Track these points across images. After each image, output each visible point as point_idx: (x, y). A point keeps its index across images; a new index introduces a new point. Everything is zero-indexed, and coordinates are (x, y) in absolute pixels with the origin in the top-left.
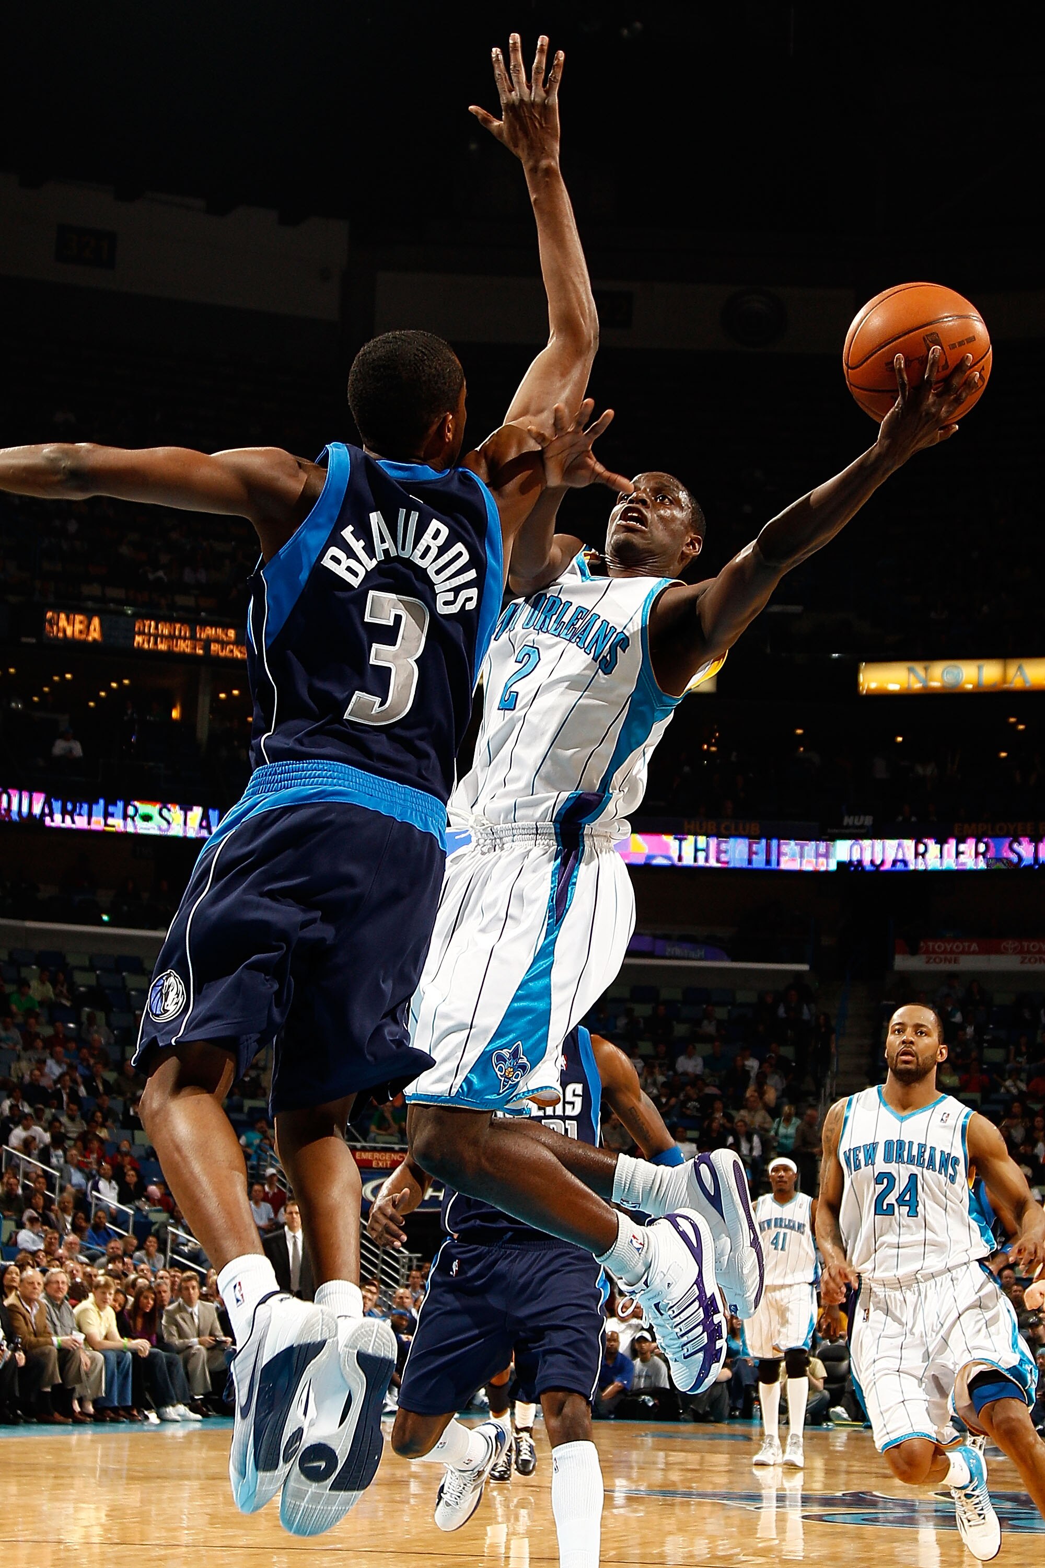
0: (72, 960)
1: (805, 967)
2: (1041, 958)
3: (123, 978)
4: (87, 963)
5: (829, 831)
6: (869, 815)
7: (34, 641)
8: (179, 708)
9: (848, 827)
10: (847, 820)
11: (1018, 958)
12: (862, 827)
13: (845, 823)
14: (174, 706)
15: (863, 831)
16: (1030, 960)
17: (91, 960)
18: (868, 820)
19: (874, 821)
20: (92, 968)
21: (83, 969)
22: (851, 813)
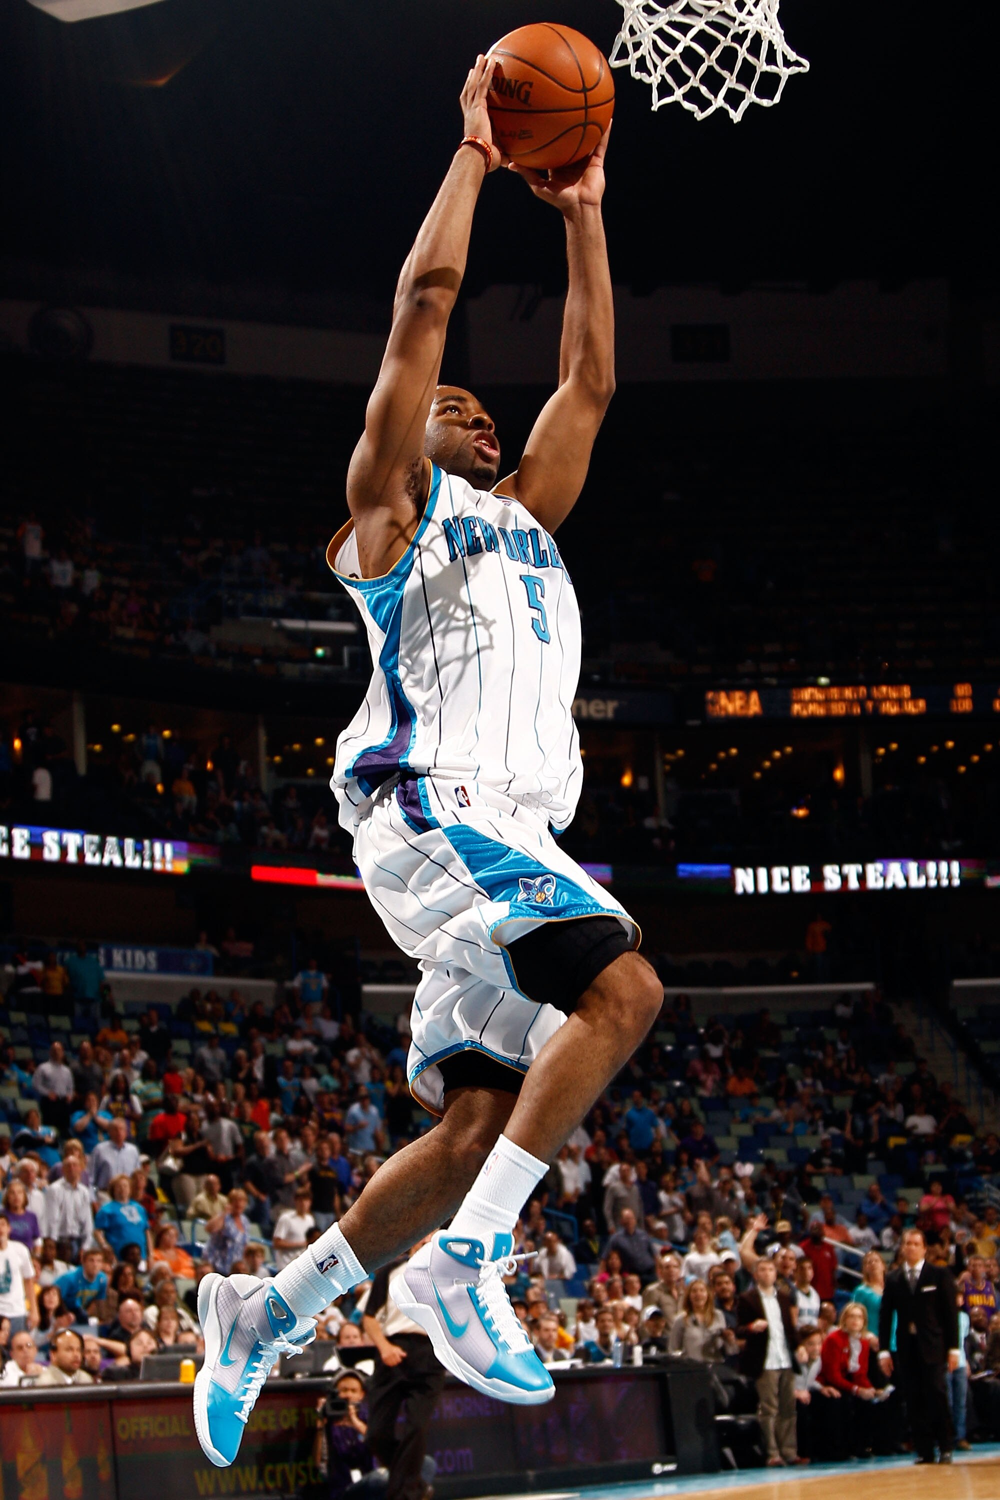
8: (841, 768)
14: (837, 768)
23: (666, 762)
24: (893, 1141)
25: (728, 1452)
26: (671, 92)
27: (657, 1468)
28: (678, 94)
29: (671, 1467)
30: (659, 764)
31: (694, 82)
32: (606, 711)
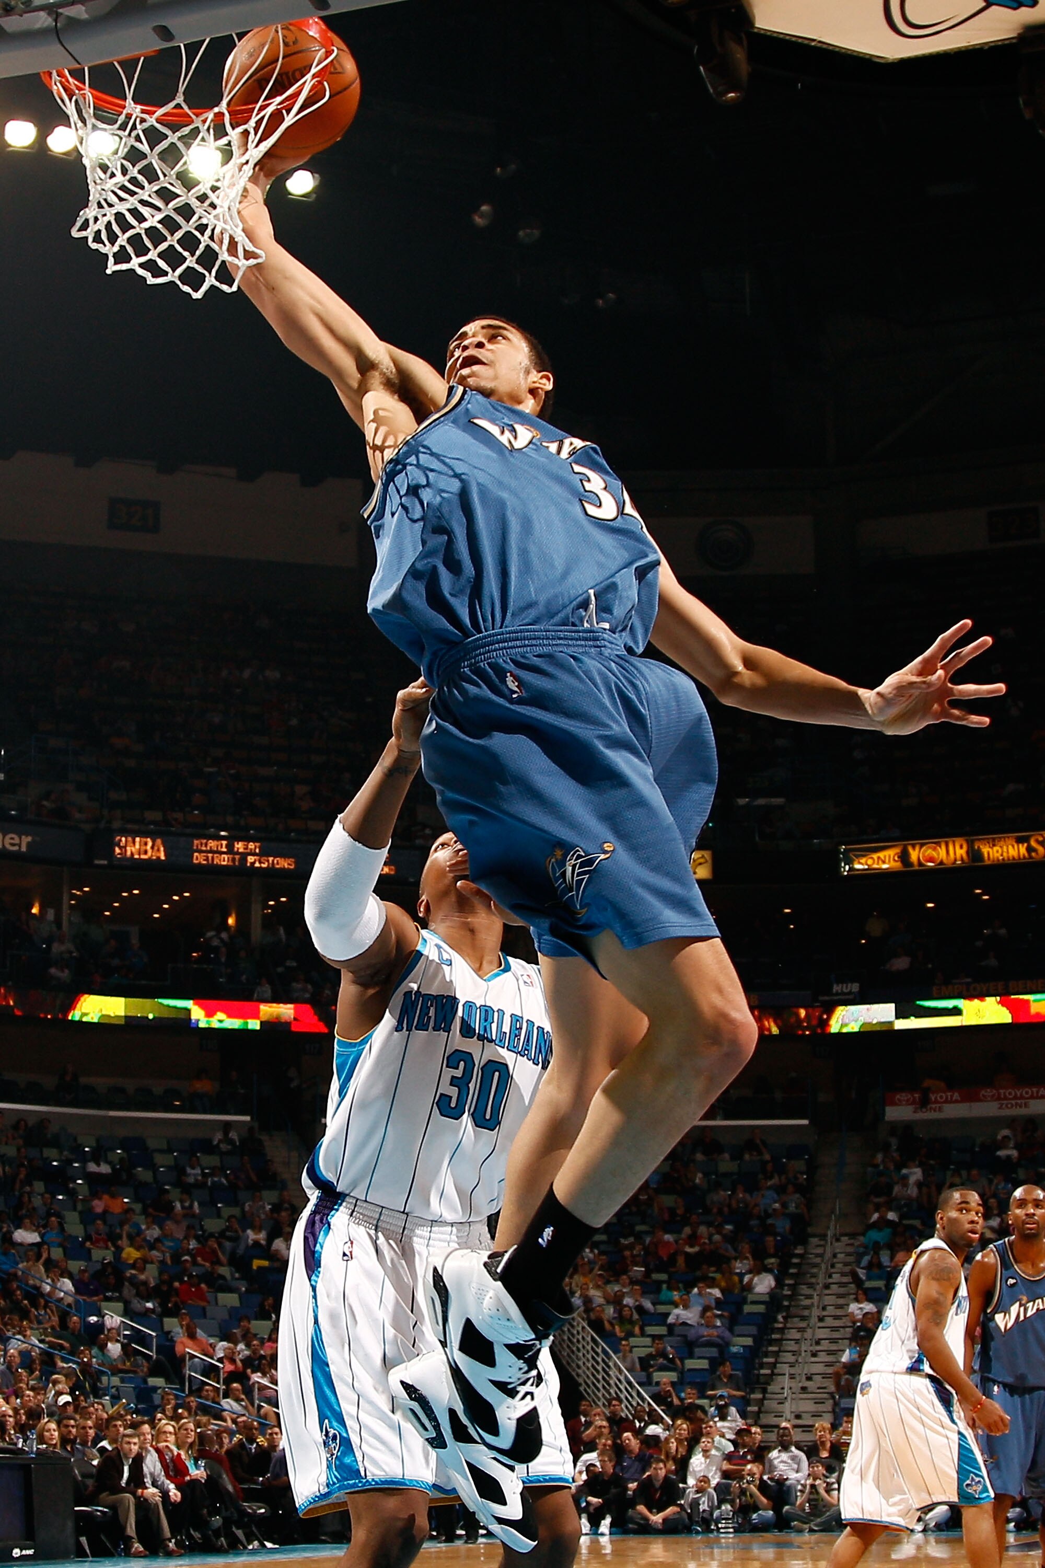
0: (152, 1144)
1: (805, 1122)
2: (1017, 1104)
3: (198, 1157)
4: (165, 1147)
5: (821, 998)
6: (856, 982)
7: (106, 862)
8: (234, 915)
9: (837, 994)
10: (836, 988)
11: (995, 1105)
12: (850, 993)
13: (834, 991)
14: (230, 915)
15: (851, 997)
16: (1007, 1106)
17: (168, 1143)
18: (855, 987)
19: (860, 987)
20: (170, 1151)
21: (161, 1151)
22: (839, 982)
23: (74, 897)
24: (256, 1263)
25: (83, 1540)
26: (128, 260)
27: (16, 1552)
28: (135, 263)
29: (30, 1552)
30: (65, 897)
31: (153, 255)
32: (20, 845)
